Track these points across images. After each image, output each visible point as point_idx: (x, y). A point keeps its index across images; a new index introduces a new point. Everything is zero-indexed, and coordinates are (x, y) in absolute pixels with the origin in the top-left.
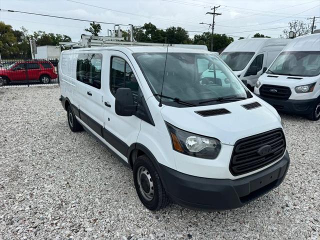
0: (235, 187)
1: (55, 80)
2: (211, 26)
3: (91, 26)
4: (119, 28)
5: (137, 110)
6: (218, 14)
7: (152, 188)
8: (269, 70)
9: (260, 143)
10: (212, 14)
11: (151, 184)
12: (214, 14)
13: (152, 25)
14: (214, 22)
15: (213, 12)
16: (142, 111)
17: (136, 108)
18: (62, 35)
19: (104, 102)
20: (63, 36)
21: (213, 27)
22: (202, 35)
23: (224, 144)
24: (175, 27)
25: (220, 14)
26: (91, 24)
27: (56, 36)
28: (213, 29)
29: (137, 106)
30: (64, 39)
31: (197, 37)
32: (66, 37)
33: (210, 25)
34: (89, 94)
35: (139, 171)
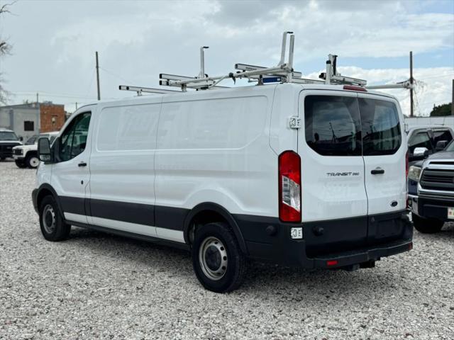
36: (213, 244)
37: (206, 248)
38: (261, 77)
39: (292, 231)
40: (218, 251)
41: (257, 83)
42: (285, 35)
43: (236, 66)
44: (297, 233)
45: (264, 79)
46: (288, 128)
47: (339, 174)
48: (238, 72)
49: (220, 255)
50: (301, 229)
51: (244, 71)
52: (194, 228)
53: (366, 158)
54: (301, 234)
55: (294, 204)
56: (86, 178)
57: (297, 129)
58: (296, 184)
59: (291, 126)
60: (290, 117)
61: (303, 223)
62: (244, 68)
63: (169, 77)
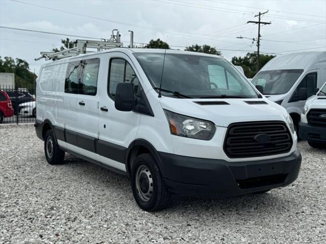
0: (229, 167)
1: (9, 118)
2: (256, 42)
3: (63, 45)
4: (118, 32)
5: (136, 105)
6: (266, 23)
7: (151, 184)
8: (321, 91)
9: (258, 131)
10: (257, 23)
11: (151, 180)
12: (259, 23)
13: (161, 42)
14: (259, 36)
15: (258, 21)
16: (142, 104)
17: (136, 102)
18: (14, 58)
19: (100, 109)
20: (15, 61)
21: (258, 42)
22: (246, 58)
23: (218, 126)
24: (199, 45)
25: (269, 24)
26: (63, 42)
27: (4, 60)
28: (258, 45)
29: (136, 101)
30: (16, 64)
31: (236, 60)
32: (21, 61)
33: (254, 39)
34: (82, 104)
35: (138, 173)
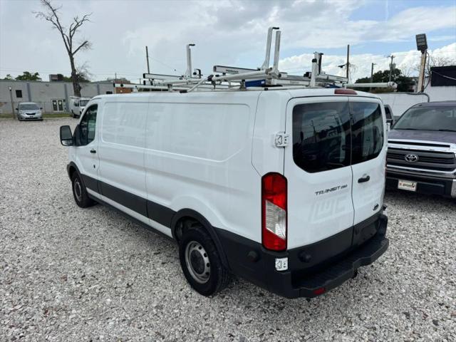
36: (197, 248)
37: (191, 251)
38: (243, 81)
39: (276, 263)
40: (202, 257)
41: (239, 87)
42: (270, 30)
43: (215, 68)
44: (282, 264)
45: (247, 83)
46: (273, 146)
47: (328, 191)
48: (217, 76)
49: (203, 261)
50: (286, 259)
51: (224, 74)
52: (182, 226)
53: (354, 166)
54: (286, 265)
55: (279, 231)
56: (97, 163)
57: (284, 147)
58: (282, 210)
59: (276, 144)
60: (276, 133)
61: (289, 251)
62: (224, 70)
63: (153, 77)
